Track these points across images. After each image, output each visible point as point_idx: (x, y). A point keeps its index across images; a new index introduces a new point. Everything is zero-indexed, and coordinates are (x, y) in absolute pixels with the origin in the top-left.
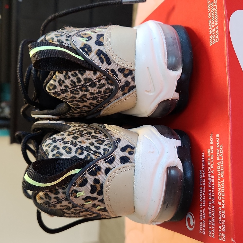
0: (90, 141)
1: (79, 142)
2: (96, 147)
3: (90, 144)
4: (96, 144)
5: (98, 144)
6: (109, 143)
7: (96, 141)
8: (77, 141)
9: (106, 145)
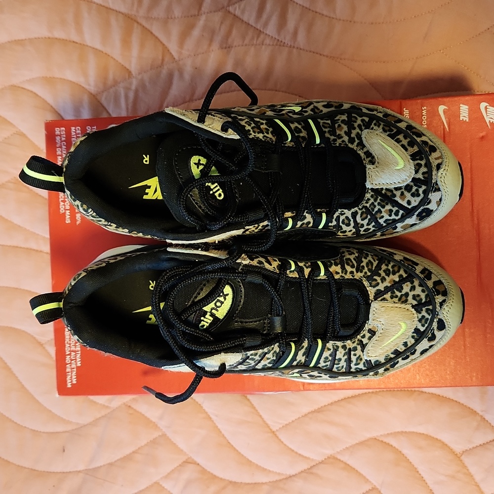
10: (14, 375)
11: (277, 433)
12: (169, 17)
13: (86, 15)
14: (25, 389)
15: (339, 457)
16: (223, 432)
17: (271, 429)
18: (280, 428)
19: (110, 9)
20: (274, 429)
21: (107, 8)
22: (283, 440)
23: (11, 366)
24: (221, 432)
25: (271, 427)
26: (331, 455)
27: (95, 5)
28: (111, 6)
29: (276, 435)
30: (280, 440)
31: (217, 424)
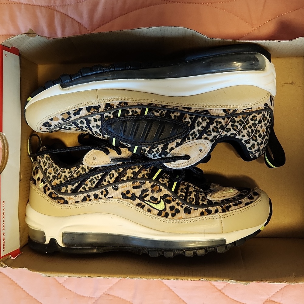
0: (263, 126)
1: (263, 134)
2: (268, 123)
3: (265, 126)
4: (266, 122)
5: (266, 120)
6: (266, 112)
7: (264, 121)
8: (263, 135)
9: (268, 115)
10: (20, 287)
11: (223, 291)
12: (79, 1)
13: (18, 14)
14: (30, 296)
15: (273, 300)
16: (182, 298)
17: (218, 289)
18: (224, 287)
19: (34, 5)
20: (220, 288)
21: (32, 5)
22: (228, 295)
23: (16, 282)
24: (181, 299)
25: (218, 287)
26: (267, 299)
27: (23, 5)
28: (35, 3)
29: (222, 292)
30: (226, 296)
31: (177, 293)
